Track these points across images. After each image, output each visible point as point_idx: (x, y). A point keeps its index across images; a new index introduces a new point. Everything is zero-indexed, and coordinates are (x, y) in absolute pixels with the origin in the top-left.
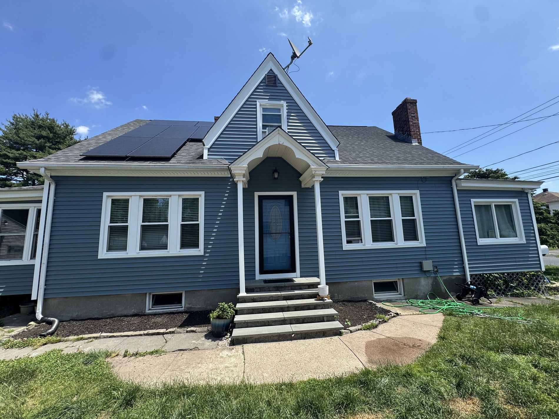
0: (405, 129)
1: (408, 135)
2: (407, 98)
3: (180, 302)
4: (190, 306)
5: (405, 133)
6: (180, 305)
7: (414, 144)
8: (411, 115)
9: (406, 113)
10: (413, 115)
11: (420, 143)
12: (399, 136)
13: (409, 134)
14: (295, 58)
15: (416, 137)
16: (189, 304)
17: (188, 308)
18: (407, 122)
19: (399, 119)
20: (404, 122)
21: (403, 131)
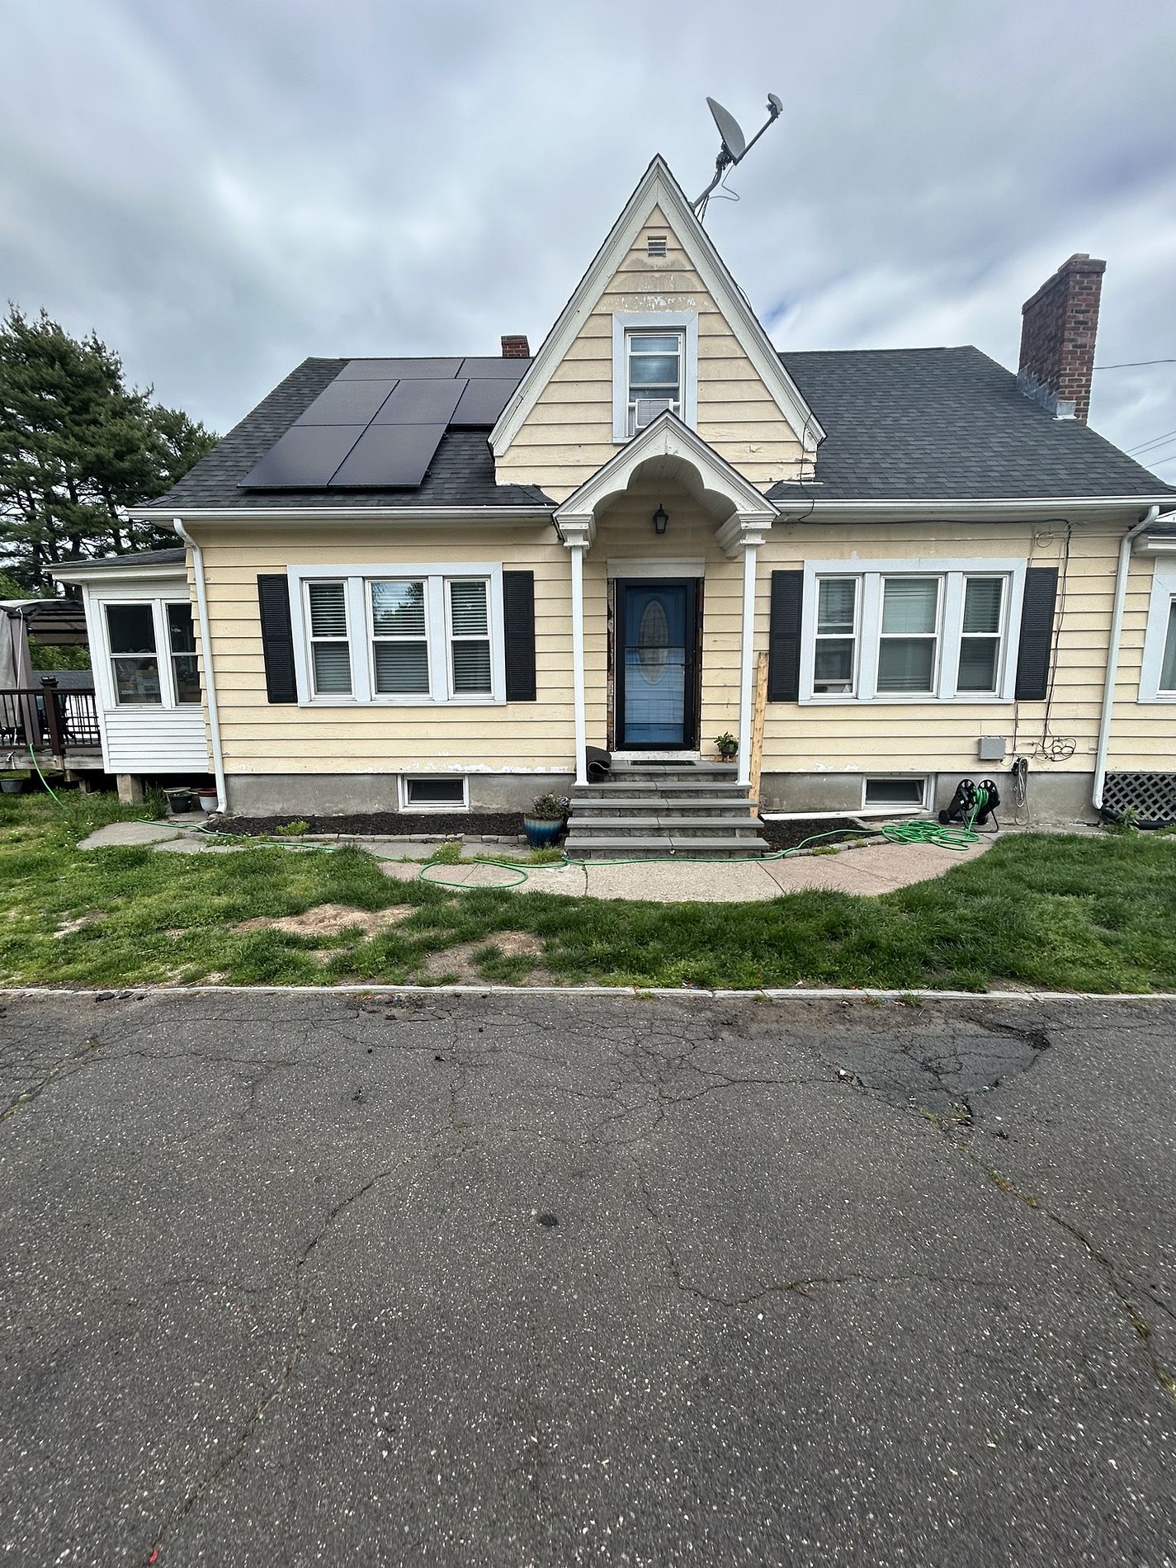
0: (1047, 366)
1: (1051, 387)
2: (1074, 257)
3: (459, 796)
4: (480, 804)
5: (1046, 380)
6: (460, 801)
7: (1060, 418)
8: (1074, 317)
9: (1061, 311)
10: (1081, 317)
11: (1082, 411)
12: (1026, 389)
13: (1056, 384)
14: (729, 162)
15: (1074, 392)
16: (478, 801)
17: (475, 808)
18: (1057, 339)
19: (1040, 328)
20: (1049, 341)
21: (1040, 371)
